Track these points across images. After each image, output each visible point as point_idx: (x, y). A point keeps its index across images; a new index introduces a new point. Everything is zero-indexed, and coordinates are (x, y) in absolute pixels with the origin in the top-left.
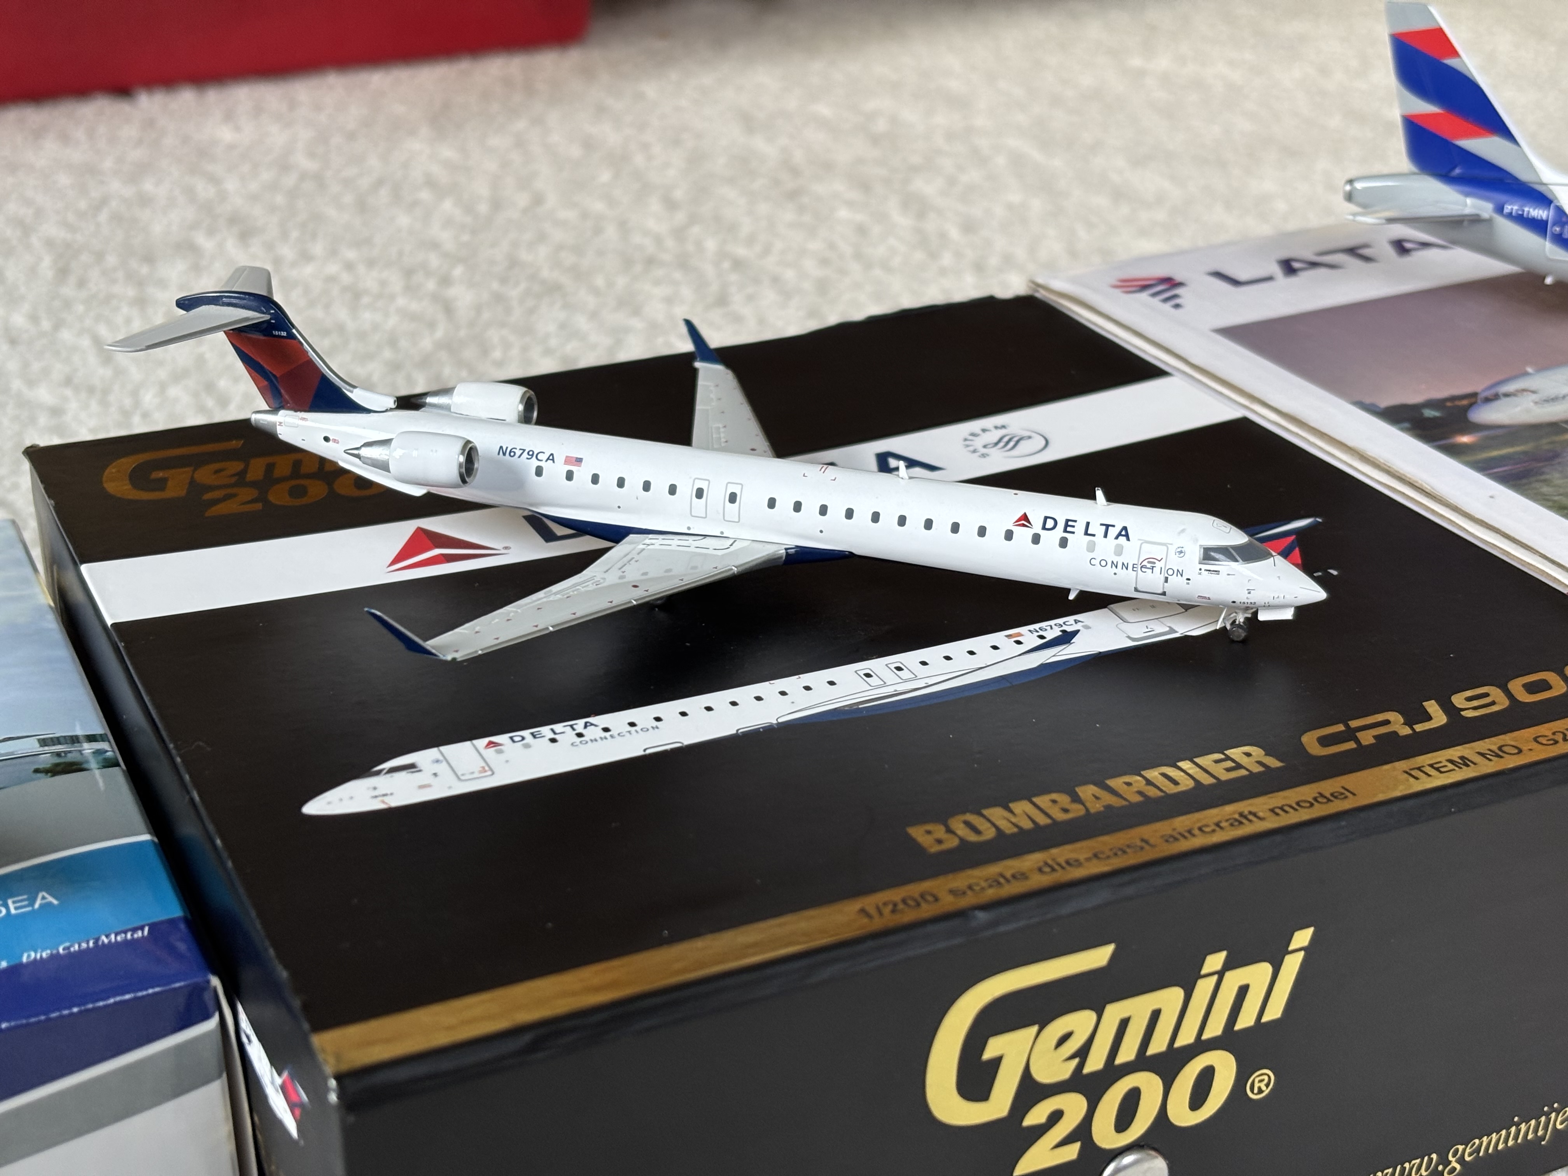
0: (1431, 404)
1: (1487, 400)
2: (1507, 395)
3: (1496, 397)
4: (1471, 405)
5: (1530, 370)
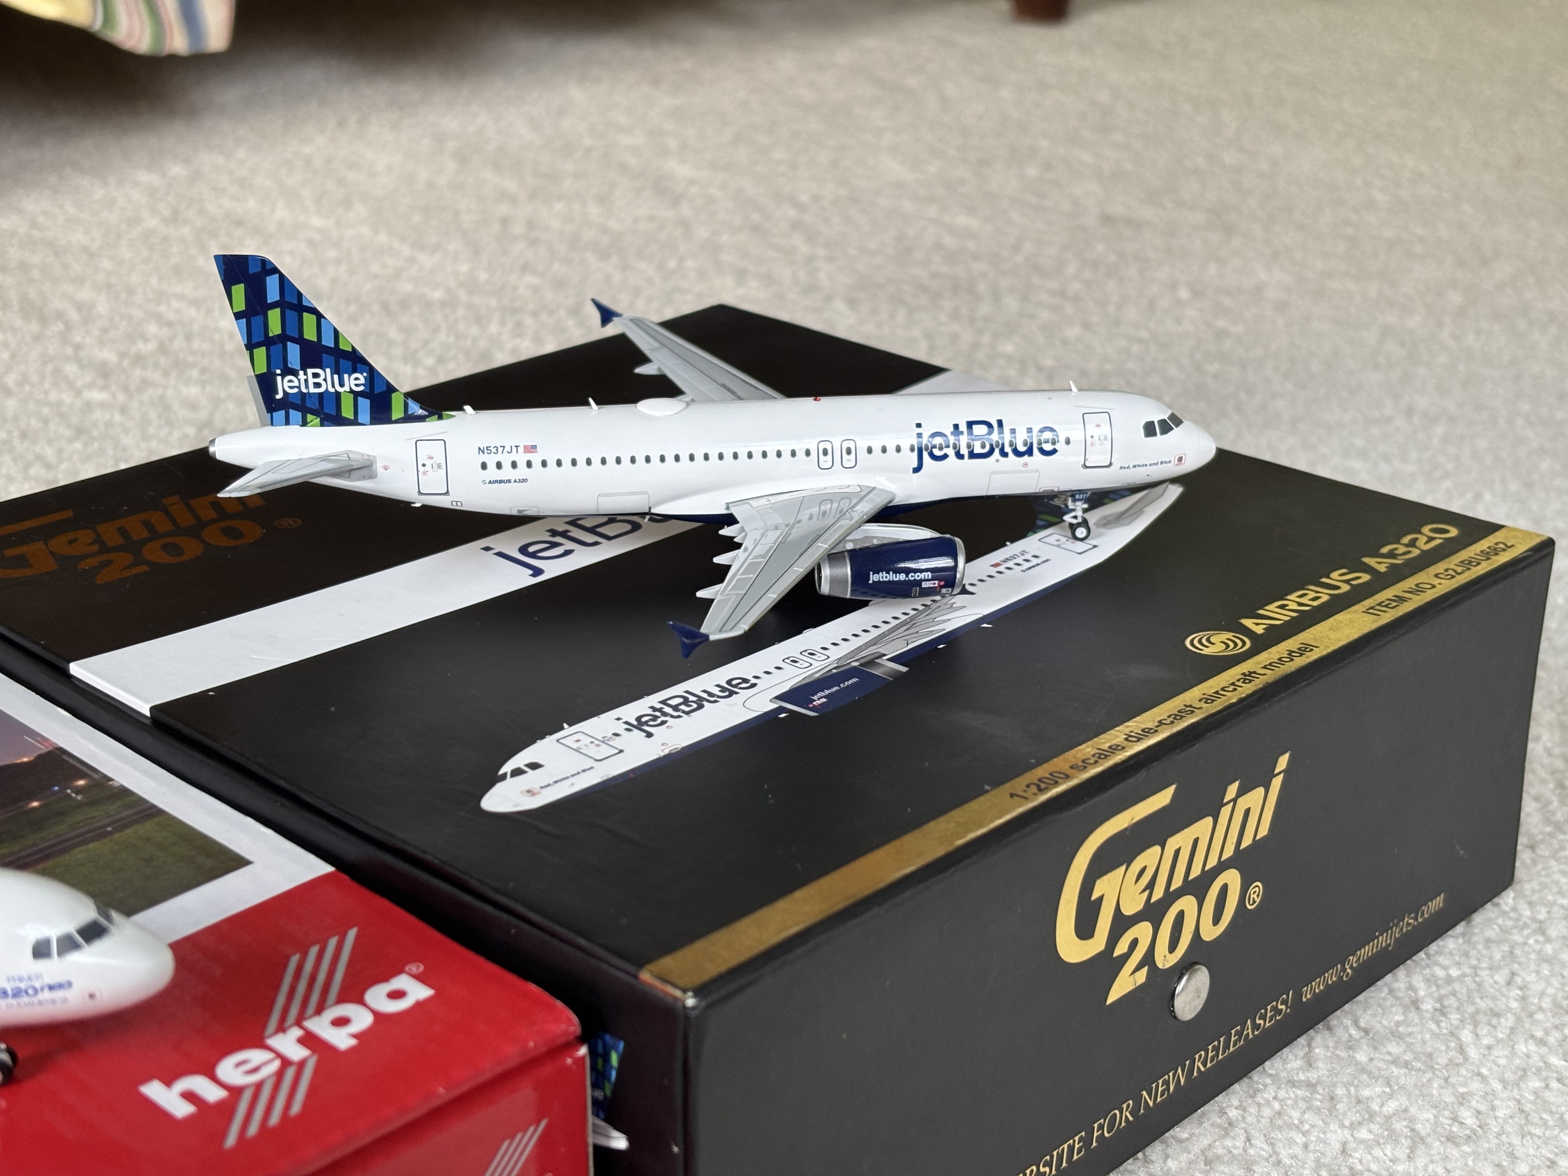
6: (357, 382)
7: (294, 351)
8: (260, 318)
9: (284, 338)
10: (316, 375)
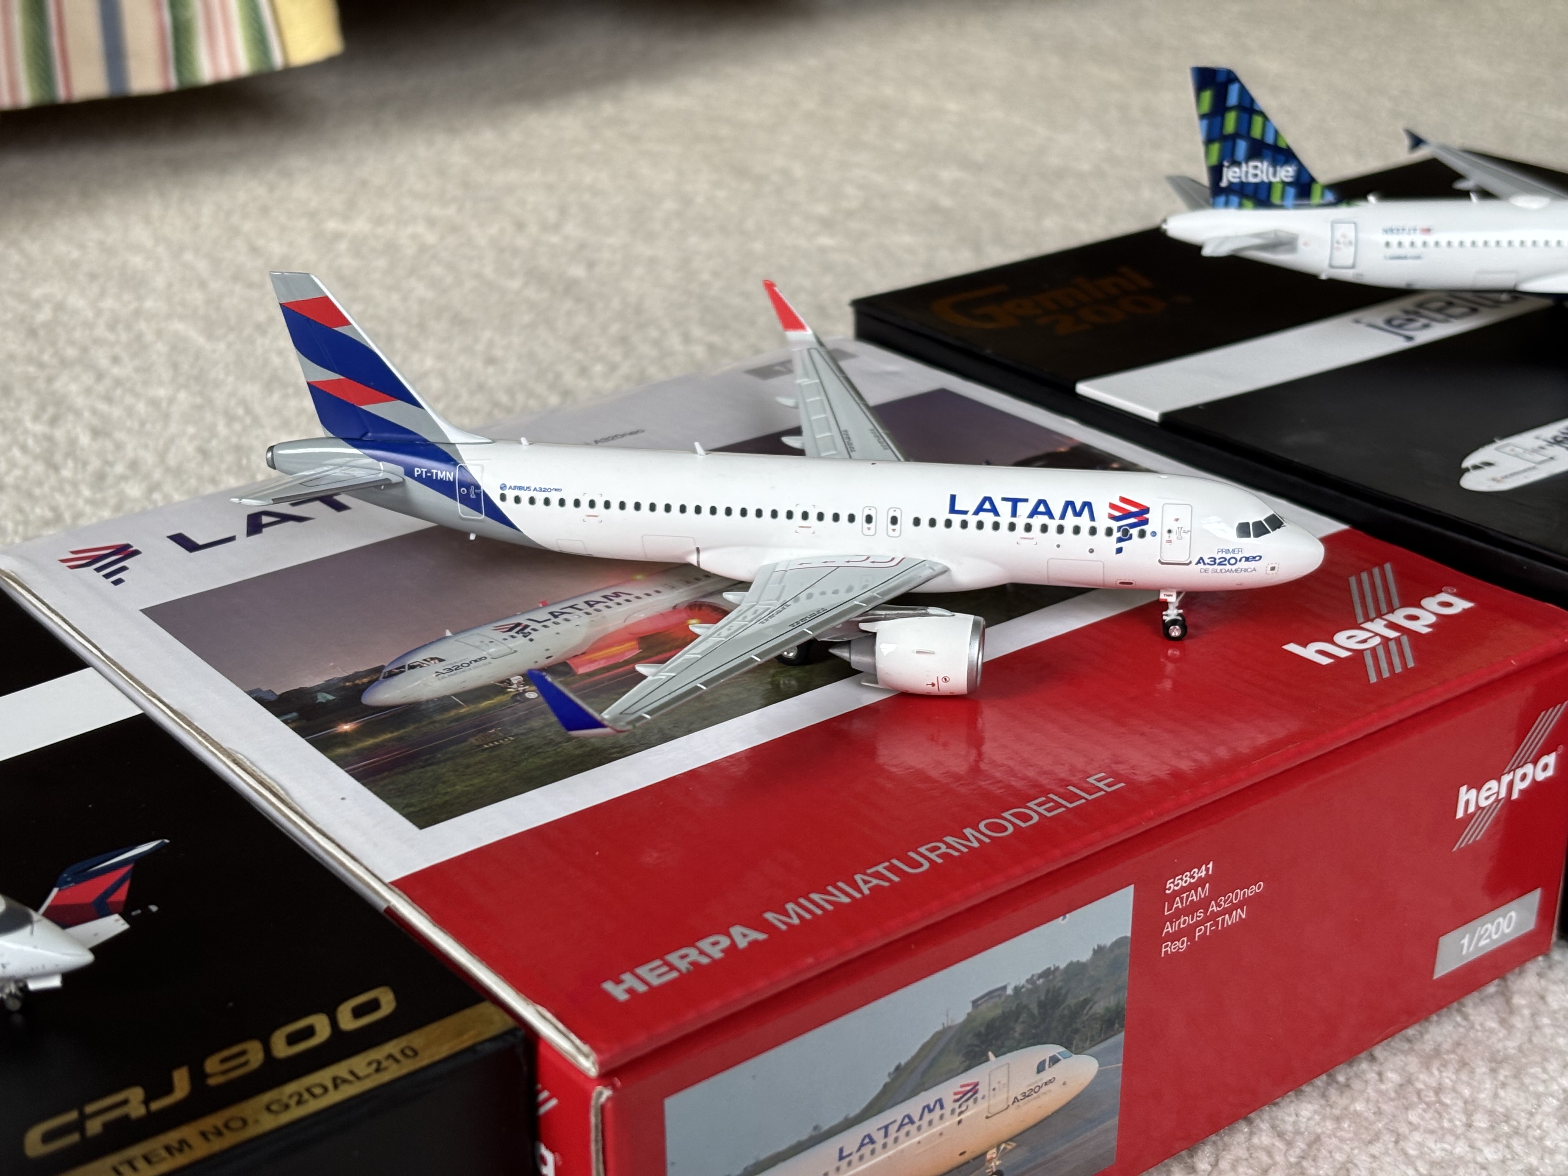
0: (326, 688)
1: (391, 675)
2: (412, 667)
3: (401, 670)
4: (371, 683)
5: (448, 633)
6: (1287, 174)
7: (1242, 147)
8: (1219, 119)
9: (1234, 137)
10: (1256, 167)
